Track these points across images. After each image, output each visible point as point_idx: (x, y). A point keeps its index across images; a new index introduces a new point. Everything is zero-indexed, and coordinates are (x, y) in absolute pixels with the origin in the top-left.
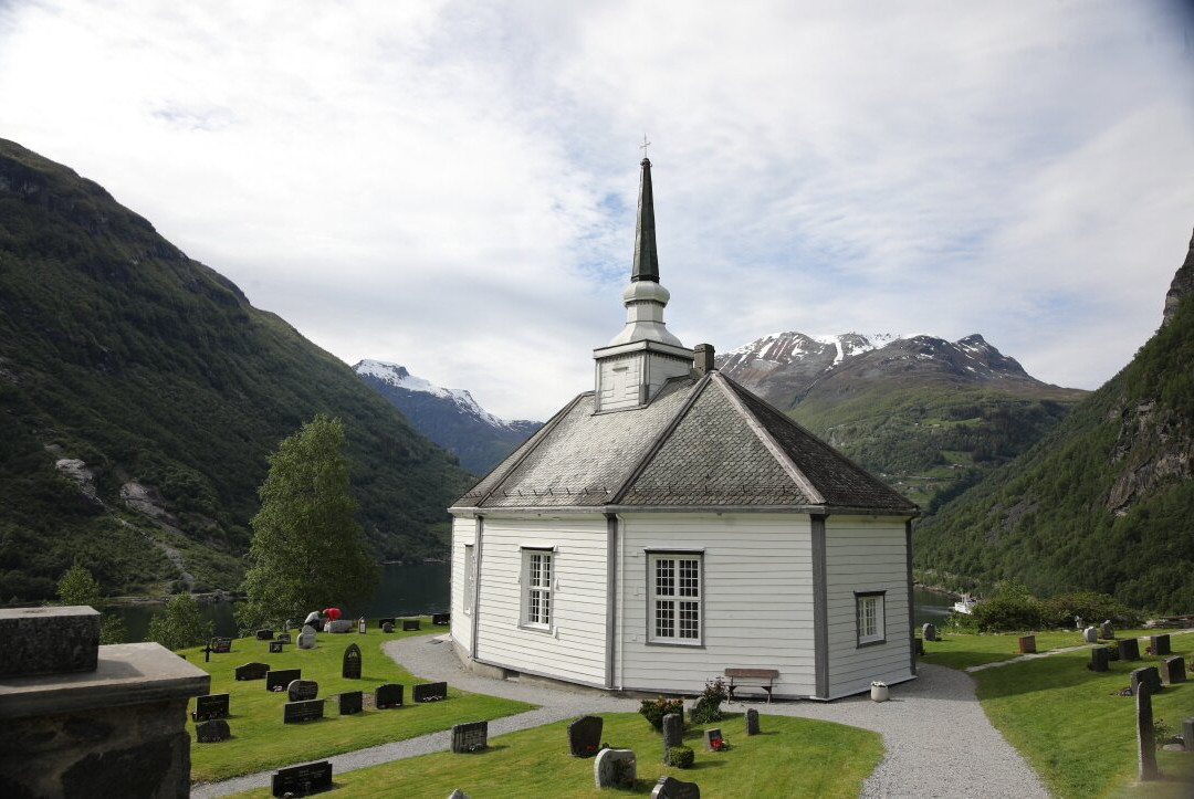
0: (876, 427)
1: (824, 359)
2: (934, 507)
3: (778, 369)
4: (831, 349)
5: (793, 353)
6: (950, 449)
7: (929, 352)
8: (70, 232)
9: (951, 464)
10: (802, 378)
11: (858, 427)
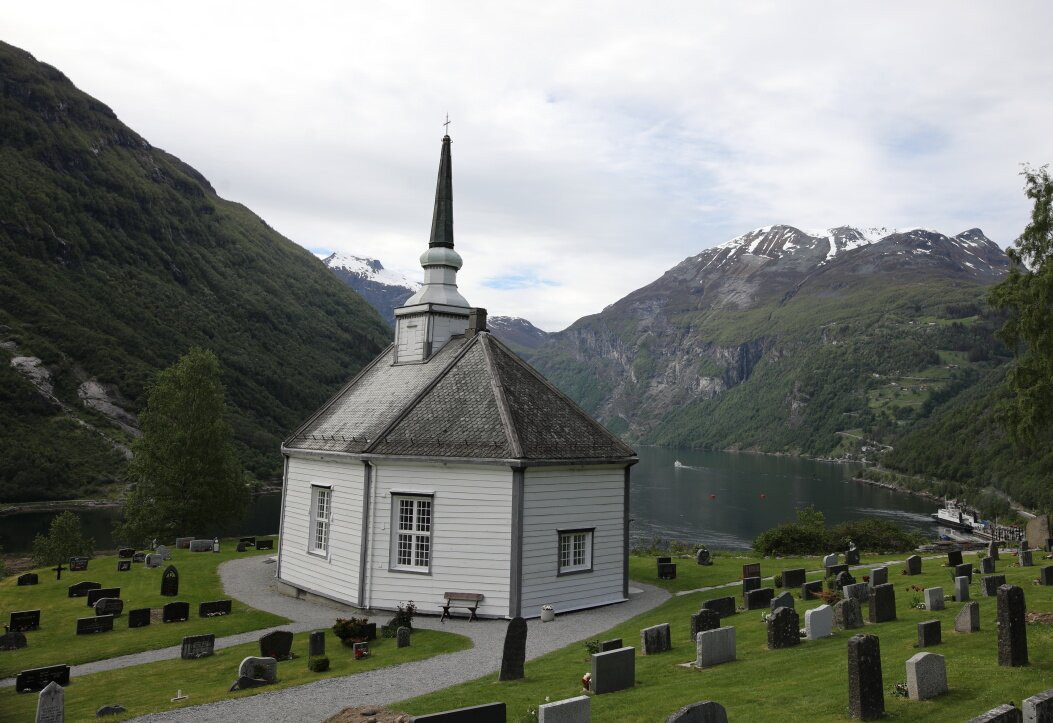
0: (869, 326)
1: (816, 253)
2: (928, 408)
3: (769, 264)
4: (825, 243)
5: (785, 248)
6: (945, 349)
7: (927, 248)
8: (27, 119)
9: (945, 364)
10: (793, 274)
11: (850, 325)
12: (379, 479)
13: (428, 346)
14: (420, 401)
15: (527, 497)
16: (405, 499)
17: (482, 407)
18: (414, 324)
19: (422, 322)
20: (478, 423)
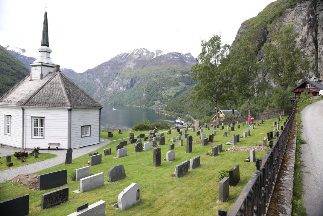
0: (163, 75)
1: (151, 56)
2: (175, 96)
3: (139, 58)
4: (153, 53)
5: (143, 54)
6: (180, 82)
7: (178, 56)
9: (180, 85)
10: (145, 61)
11: (159, 75)
12: (27, 113)
13: (42, 75)
14: (39, 91)
15: (72, 117)
16: (36, 118)
17: (59, 93)
18: (37, 68)
19: (39, 68)
20: (58, 97)
